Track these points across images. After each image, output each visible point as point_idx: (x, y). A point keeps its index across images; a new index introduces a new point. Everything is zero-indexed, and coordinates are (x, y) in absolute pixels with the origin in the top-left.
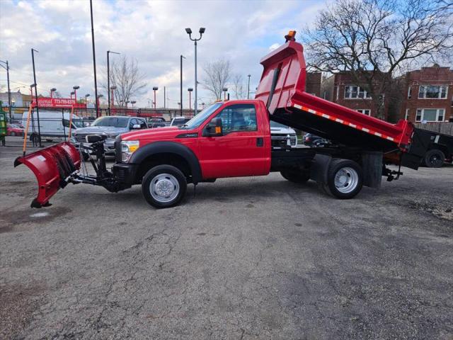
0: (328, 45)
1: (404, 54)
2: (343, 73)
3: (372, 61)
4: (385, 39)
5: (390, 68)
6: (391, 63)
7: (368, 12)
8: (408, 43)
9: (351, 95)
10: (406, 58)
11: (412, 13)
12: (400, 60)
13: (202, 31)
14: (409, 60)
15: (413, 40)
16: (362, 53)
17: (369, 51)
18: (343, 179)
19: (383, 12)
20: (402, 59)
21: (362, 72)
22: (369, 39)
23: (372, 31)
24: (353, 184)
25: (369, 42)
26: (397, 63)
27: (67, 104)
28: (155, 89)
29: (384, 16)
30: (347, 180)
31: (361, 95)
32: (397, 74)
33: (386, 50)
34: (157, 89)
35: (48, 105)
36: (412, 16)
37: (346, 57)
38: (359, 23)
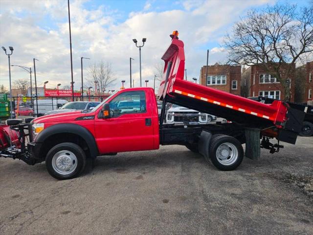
0: (243, 46)
1: (303, 49)
2: (257, 65)
3: (278, 56)
4: (287, 39)
5: (292, 60)
6: (293, 56)
7: (272, 21)
8: (305, 41)
9: (264, 80)
10: (305, 52)
11: (307, 20)
12: (300, 54)
13: (144, 40)
14: (307, 54)
15: (309, 39)
16: (271, 50)
17: (275, 49)
18: (225, 153)
19: (284, 20)
20: (301, 53)
21: (271, 63)
22: (275, 40)
23: (277, 34)
24: (234, 157)
25: (275, 42)
26: (298, 56)
27: (67, 93)
28: (123, 82)
29: (285, 23)
30: (230, 154)
31: (272, 81)
32: (298, 64)
33: (289, 47)
34: (124, 82)
35: (55, 95)
36: (307, 22)
37: (258, 53)
38: (267, 29)
